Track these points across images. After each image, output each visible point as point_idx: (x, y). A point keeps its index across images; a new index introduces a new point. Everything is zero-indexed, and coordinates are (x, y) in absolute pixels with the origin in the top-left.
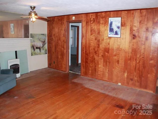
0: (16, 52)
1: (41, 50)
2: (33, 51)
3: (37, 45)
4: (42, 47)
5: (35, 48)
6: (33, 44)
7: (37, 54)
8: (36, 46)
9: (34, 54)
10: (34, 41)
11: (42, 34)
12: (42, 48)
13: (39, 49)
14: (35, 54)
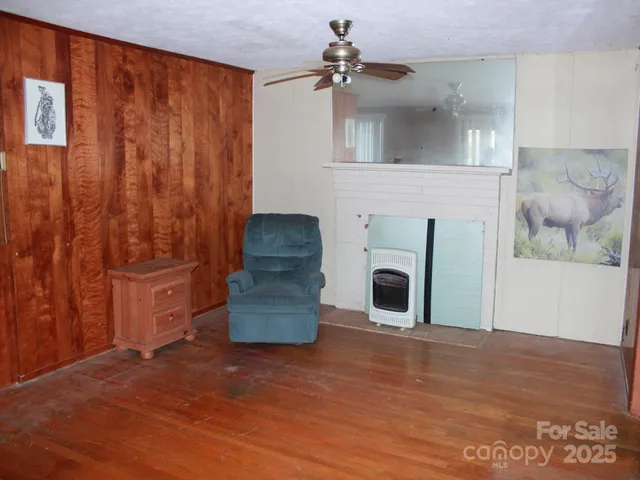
0: (431, 223)
1: (579, 239)
2: (525, 233)
3: (551, 208)
4: (590, 223)
5: (539, 220)
6: (528, 198)
7: (549, 257)
8: (546, 210)
9: (528, 252)
10: (536, 188)
11: (590, 152)
12: (585, 228)
13: (562, 232)
14: (538, 253)
